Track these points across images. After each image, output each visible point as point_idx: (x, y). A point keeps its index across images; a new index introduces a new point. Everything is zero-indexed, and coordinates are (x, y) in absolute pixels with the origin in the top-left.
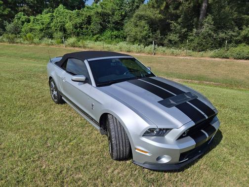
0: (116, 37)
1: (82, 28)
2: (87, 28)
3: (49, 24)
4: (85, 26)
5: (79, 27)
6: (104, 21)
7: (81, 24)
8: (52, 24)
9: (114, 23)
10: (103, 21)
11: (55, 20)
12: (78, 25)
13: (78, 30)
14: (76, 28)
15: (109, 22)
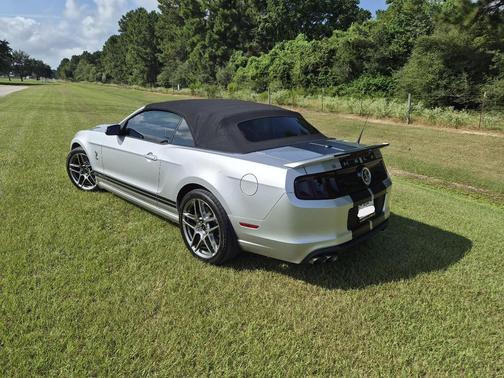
0: (379, 88)
1: (316, 73)
2: (326, 73)
3: (267, 67)
4: (323, 70)
5: (312, 72)
6: (359, 58)
7: (316, 66)
8: (271, 68)
9: (378, 60)
10: (357, 59)
11: (277, 61)
12: (310, 68)
13: (309, 77)
14: (306, 73)
15: (368, 60)
